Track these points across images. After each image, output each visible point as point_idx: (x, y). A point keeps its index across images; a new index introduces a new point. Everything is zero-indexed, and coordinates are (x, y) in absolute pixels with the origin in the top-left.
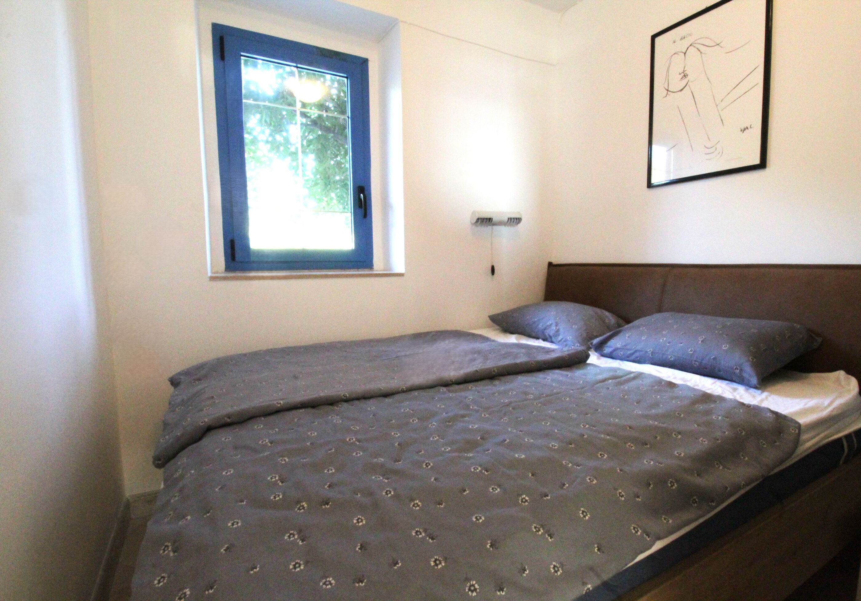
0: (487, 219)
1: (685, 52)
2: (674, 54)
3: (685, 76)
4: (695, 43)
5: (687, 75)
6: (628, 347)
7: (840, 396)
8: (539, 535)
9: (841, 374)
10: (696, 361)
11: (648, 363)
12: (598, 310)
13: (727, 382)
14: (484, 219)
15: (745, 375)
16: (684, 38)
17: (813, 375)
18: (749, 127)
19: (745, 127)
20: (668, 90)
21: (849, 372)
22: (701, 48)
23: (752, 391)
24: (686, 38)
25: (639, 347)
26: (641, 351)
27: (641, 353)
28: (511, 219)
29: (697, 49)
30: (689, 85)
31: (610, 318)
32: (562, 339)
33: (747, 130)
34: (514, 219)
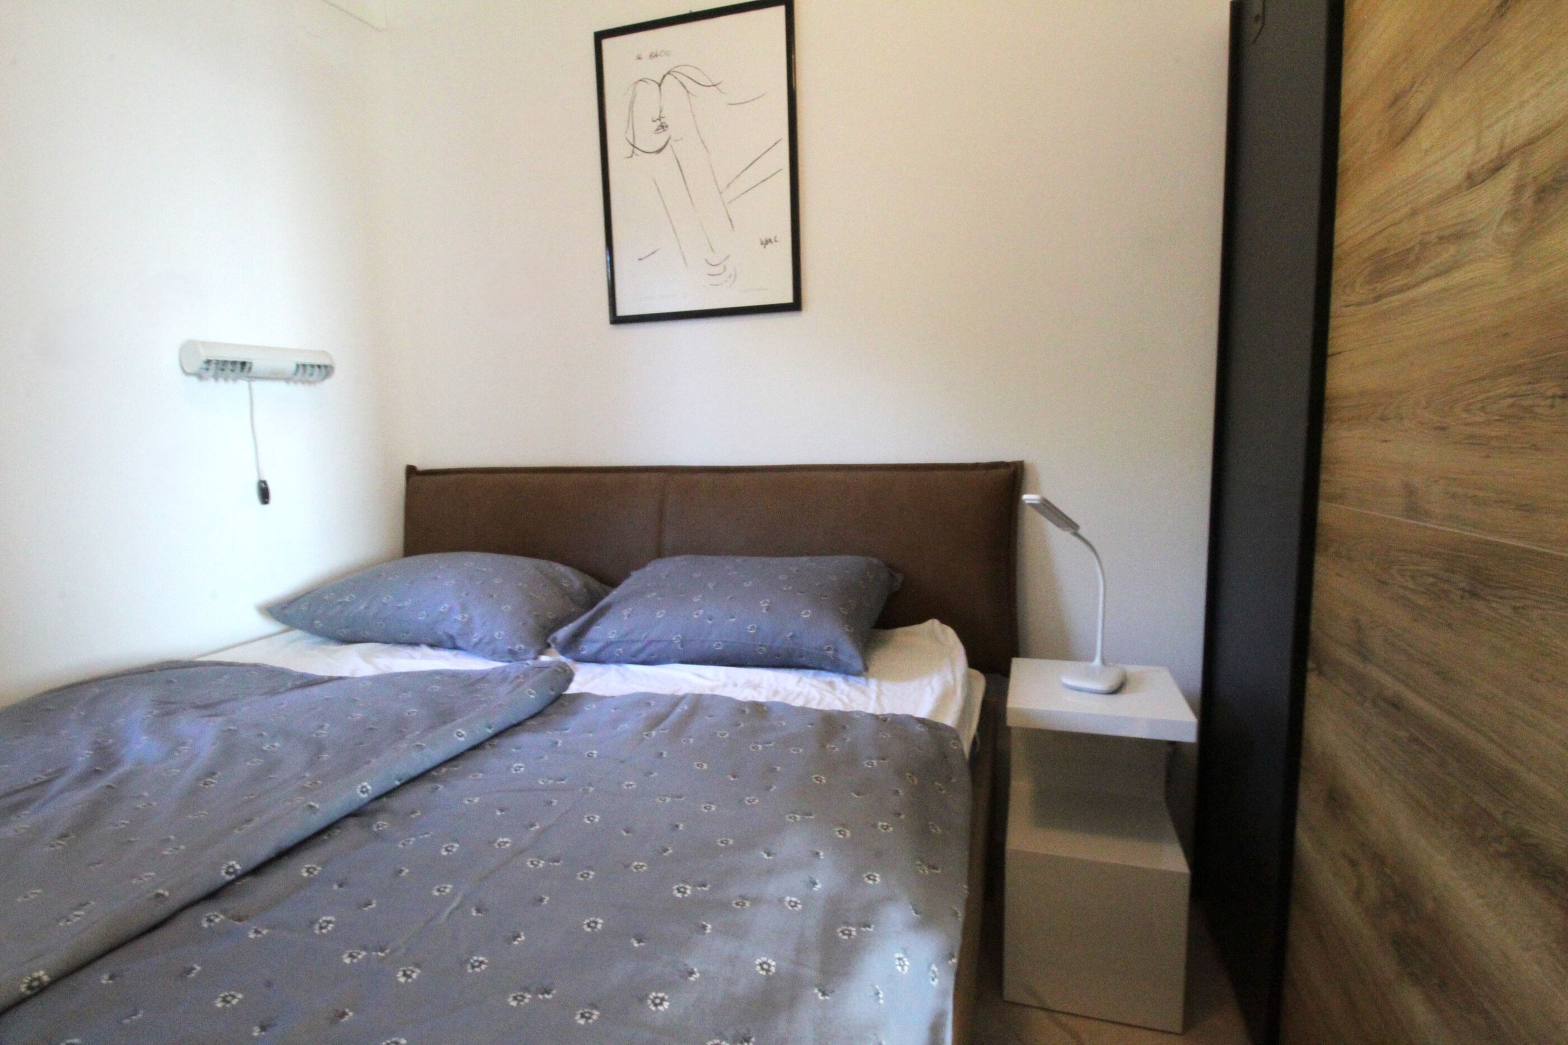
0: (234, 363)
1: (659, 81)
2: (641, 80)
3: (663, 127)
4: (674, 72)
5: (667, 126)
6: (633, 637)
9: (934, 625)
10: (761, 646)
11: (675, 662)
12: (543, 563)
13: (811, 672)
14: (225, 362)
15: (841, 656)
16: (656, 56)
18: (773, 240)
19: (768, 238)
20: (633, 146)
22: (689, 84)
23: (852, 679)
24: (659, 57)
25: (654, 635)
26: (659, 641)
27: (661, 646)
28: (304, 366)
29: (681, 83)
30: (672, 147)
31: (572, 579)
32: (480, 640)
33: (770, 244)
34: (313, 366)
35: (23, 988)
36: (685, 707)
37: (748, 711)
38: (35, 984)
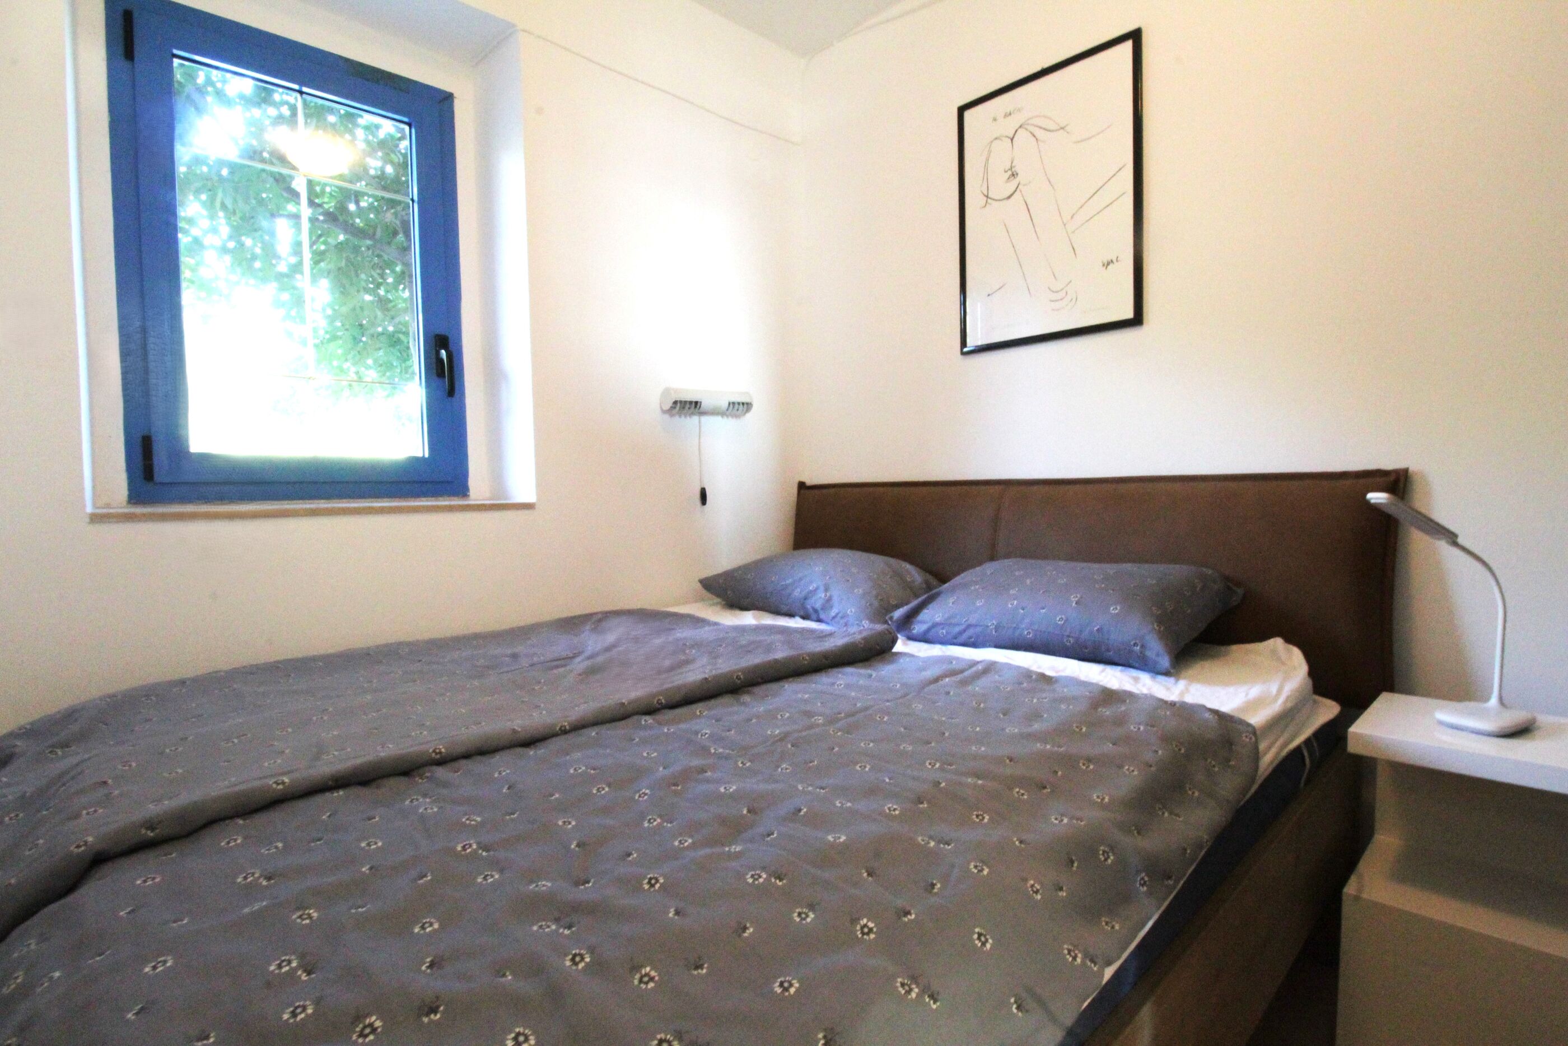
0: (691, 403)
1: (1011, 136)
2: (996, 139)
3: (1014, 175)
4: (1028, 124)
5: (1017, 174)
6: (953, 621)
7: (1286, 678)
8: (912, 999)
9: (1277, 643)
10: (1068, 636)
11: (990, 646)
12: (892, 561)
13: (1120, 668)
14: (686, 402)
15: (1148, 653)
16: (1010, 114)
17: (1234, 647)
18: (1115, 261)
19: (1109, 260)
20: (987, 197)
21: (1288, 640)
22: (1039, 133)
23: (1161, 678)
24: (1012, 115)
25: (973, 619)
26: (976, 626)
27: (979, 629)
28: (734, 403)
29: (1031, 133)
30: (1021, 191)
31: (914, 575)
32: (837, 614)
33: (1111, 265)
34: (739, 404)
35: (558, 729)
36: (980, 667)
37: (1034, 677)
38: (563, 728)
